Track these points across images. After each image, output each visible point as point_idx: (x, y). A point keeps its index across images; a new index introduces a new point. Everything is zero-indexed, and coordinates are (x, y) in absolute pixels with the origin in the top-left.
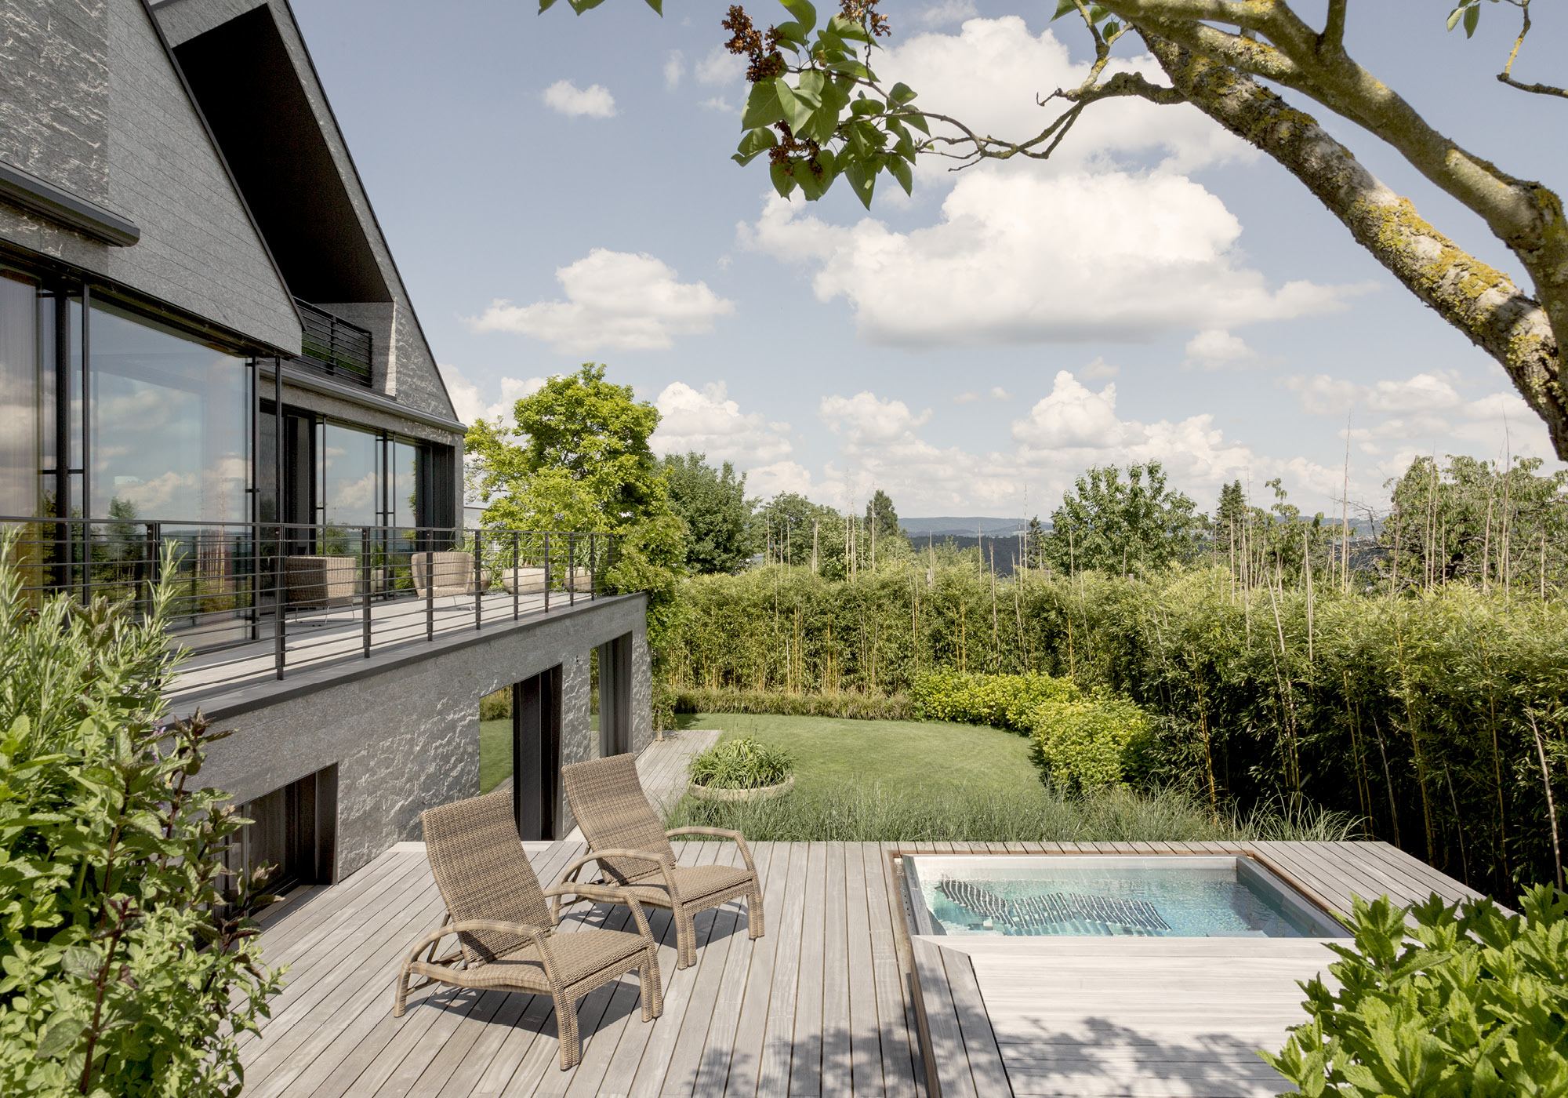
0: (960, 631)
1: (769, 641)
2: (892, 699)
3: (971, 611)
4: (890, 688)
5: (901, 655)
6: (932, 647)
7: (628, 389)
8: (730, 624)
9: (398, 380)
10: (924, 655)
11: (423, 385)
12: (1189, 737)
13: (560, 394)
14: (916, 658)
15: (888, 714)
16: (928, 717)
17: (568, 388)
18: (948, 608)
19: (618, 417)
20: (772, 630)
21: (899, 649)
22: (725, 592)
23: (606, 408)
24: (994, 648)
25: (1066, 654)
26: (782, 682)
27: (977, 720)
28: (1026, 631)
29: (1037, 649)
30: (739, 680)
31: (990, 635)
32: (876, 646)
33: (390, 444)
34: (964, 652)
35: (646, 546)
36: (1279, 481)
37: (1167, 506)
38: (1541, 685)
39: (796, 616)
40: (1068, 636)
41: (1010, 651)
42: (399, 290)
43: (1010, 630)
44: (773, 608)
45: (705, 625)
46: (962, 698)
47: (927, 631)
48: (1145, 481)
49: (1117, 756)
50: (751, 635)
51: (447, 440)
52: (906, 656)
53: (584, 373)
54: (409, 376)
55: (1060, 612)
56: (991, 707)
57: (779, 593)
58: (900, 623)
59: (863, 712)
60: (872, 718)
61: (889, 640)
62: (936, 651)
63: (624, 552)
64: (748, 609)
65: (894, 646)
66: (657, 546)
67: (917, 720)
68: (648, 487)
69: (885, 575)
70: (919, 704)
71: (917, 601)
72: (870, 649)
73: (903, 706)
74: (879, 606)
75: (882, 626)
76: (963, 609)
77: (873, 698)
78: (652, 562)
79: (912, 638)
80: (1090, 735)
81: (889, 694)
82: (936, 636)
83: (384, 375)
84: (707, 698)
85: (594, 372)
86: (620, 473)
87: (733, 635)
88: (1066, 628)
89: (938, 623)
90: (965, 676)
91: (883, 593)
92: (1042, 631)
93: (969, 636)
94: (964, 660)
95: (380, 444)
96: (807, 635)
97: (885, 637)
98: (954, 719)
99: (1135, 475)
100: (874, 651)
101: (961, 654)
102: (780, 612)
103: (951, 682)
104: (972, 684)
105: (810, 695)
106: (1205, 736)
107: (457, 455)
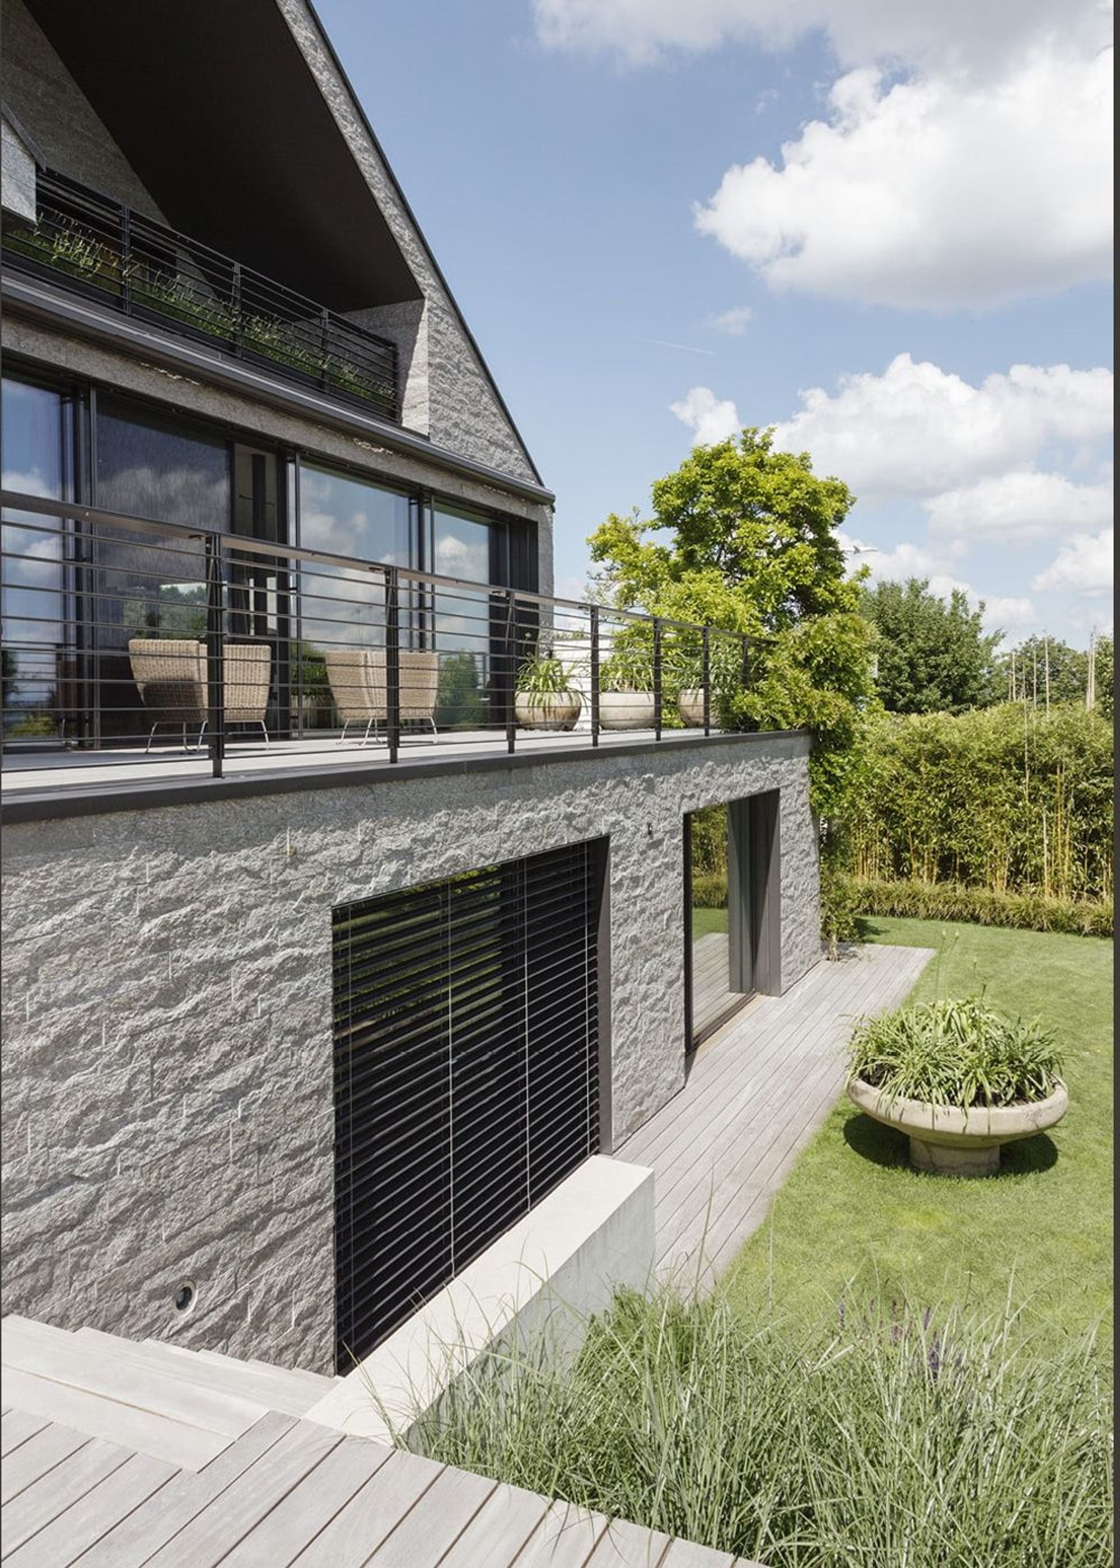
1: (1014, 814)
7: (804, 458)
8: (950, 786)
9: (428, 411)
11: (482, 426)
13: (709, 467)
17: (718, 459)
19: (786, 494)
20: (1019, 797)
22: (943, 738)
23: (768, 483)
26: (1036, 877)
30: (964, 869)
33: (427, 510)
35: (808, 659)
39: (1059, 778)
42: (434, 281)
44: (1021, 765)
45: (912, 787)
50: (986, 804)
51: (525, 511)
53: (744, 442)
54: (454, 409)
57: (1030, 742)
63: (769, 664)
64: (979, 765)
66: (826, 660)
68: (832, 593)
78: (817, 685)
83: (414, 407)
84: (914, 896)
85: (757, 440)
86: (789, 572)
87: (956, 803)
95: (414, 508)
96: (1078, 806)
102: (1033, 772)
105: (1083, 902)
107: (541, 534)
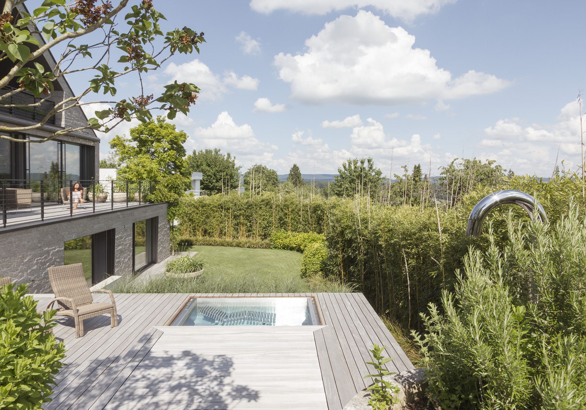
0: (289, 217)
1: (220, 220)
2: (263, 242)
3: (293, 210)
4: (263, 237)
5: (268, 225)
6: (279, 223)
7: (174, 126)
8: (206, 213)
9: (66, 121)
10: (276, 226)
11: (79, 123)
12: (336, 256)
13: (146, 127)
14: (273, 227)
15: (261, 247)
16: (275, 248)
17: (149, 125)
18: (285, 209)
19: (168, 136)
20: (222, 216)
21: (267, 223)
22: (204, 202)
23: (163, 132)
24: (300, 223)
25: (323, 226)
26: (225, 235)
27: (292, 249)
28: (311, 217)
29: (315, 224)
30: (209, 234)
31: (299, 219)
32: (259, 222)
33: (63, 145)
34: (290, 224)
35: (168, 185)
36: (406, 166)
37: (373, 174)
38: (409, 241)
39: (230, 211)
40: (324, 219)
41: (306, 225)
42: (66, 86)
43: (306, 217)
44: (222, 208)
45: (197, 214)
46: (287, 241)
47: (278, 217)
48: (366, 165)
49: (319, 262)
50: (214, 218)
51: (92, 144)
52: (270, 226)
53: (158, 119)
54: (72, 120)
55: (322, 211)
56: (296, 245)
57: (224, 203)
58: (268, 214)
59: (252, 246)
60: (255, 248)
61: (263, 220)
62: (281, 224)
63: (157, 187)
64: (213, 208)
65: (266, 222)
66: (172, 185)
67: (271, 249)
68: (180, 163)
69: (264, 197)
70: (272, 243)
71: (274, 207)
72: (256, 223)
73: (267, 244)
74: (260, 208)
75: (261, 215)
76: (290, 209)
77: (257, 241)
78: (170, 191)
79: (272, 219)
80: (314, 255)
81: (263, 239)
82: (281, 219)
83: (60, 120)
84: (197, 240)
85: (161, 119)
86: (169, 157)
87: (208, 217)
88: (324, 217)
89: (281, 214)
90: (289, 233)
91: (262, 203)
92: (317, 218)
93: (292, 218)
94: (290, 227)
95: (59, 145)
96: (234, 218)
97: (262, 219)
98: (284, 248)
99: (362, 162)
100: (258, 224)
101: (289, 225)
102: (225, 209)
103: (285, 235)
104: (291, 236)
105: (235, 240)
106: (340, 256)
107: (96, 150)
